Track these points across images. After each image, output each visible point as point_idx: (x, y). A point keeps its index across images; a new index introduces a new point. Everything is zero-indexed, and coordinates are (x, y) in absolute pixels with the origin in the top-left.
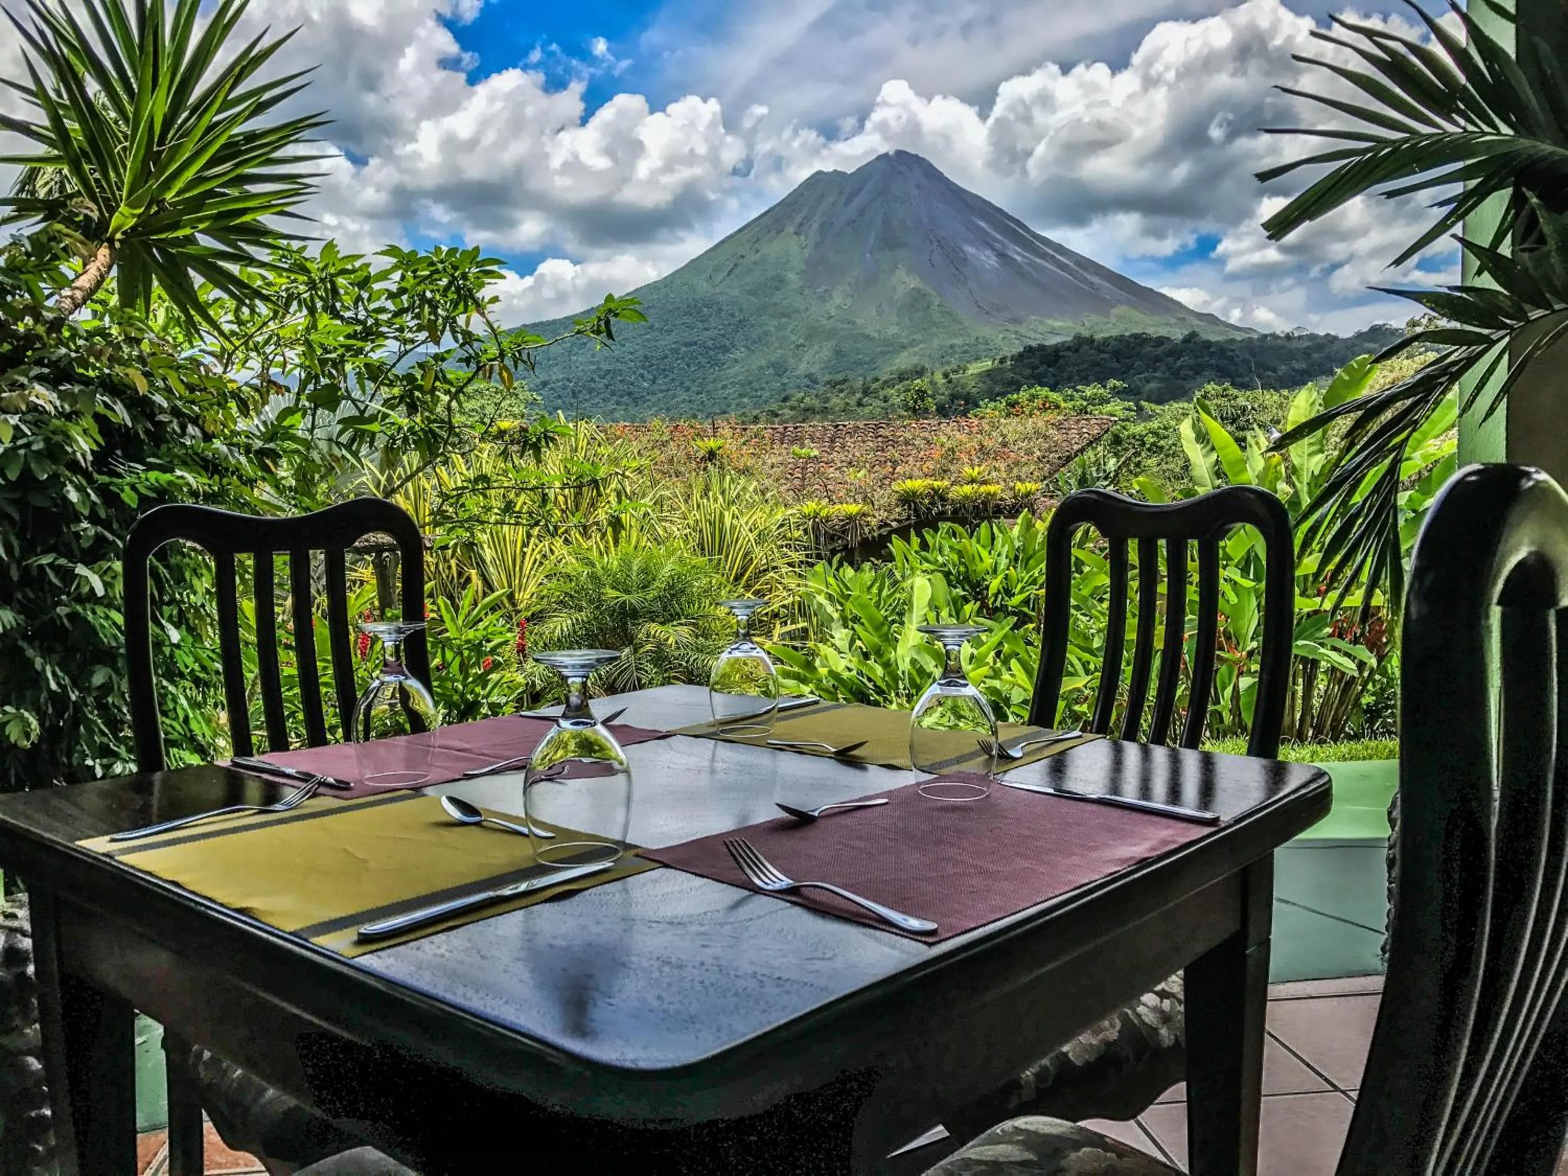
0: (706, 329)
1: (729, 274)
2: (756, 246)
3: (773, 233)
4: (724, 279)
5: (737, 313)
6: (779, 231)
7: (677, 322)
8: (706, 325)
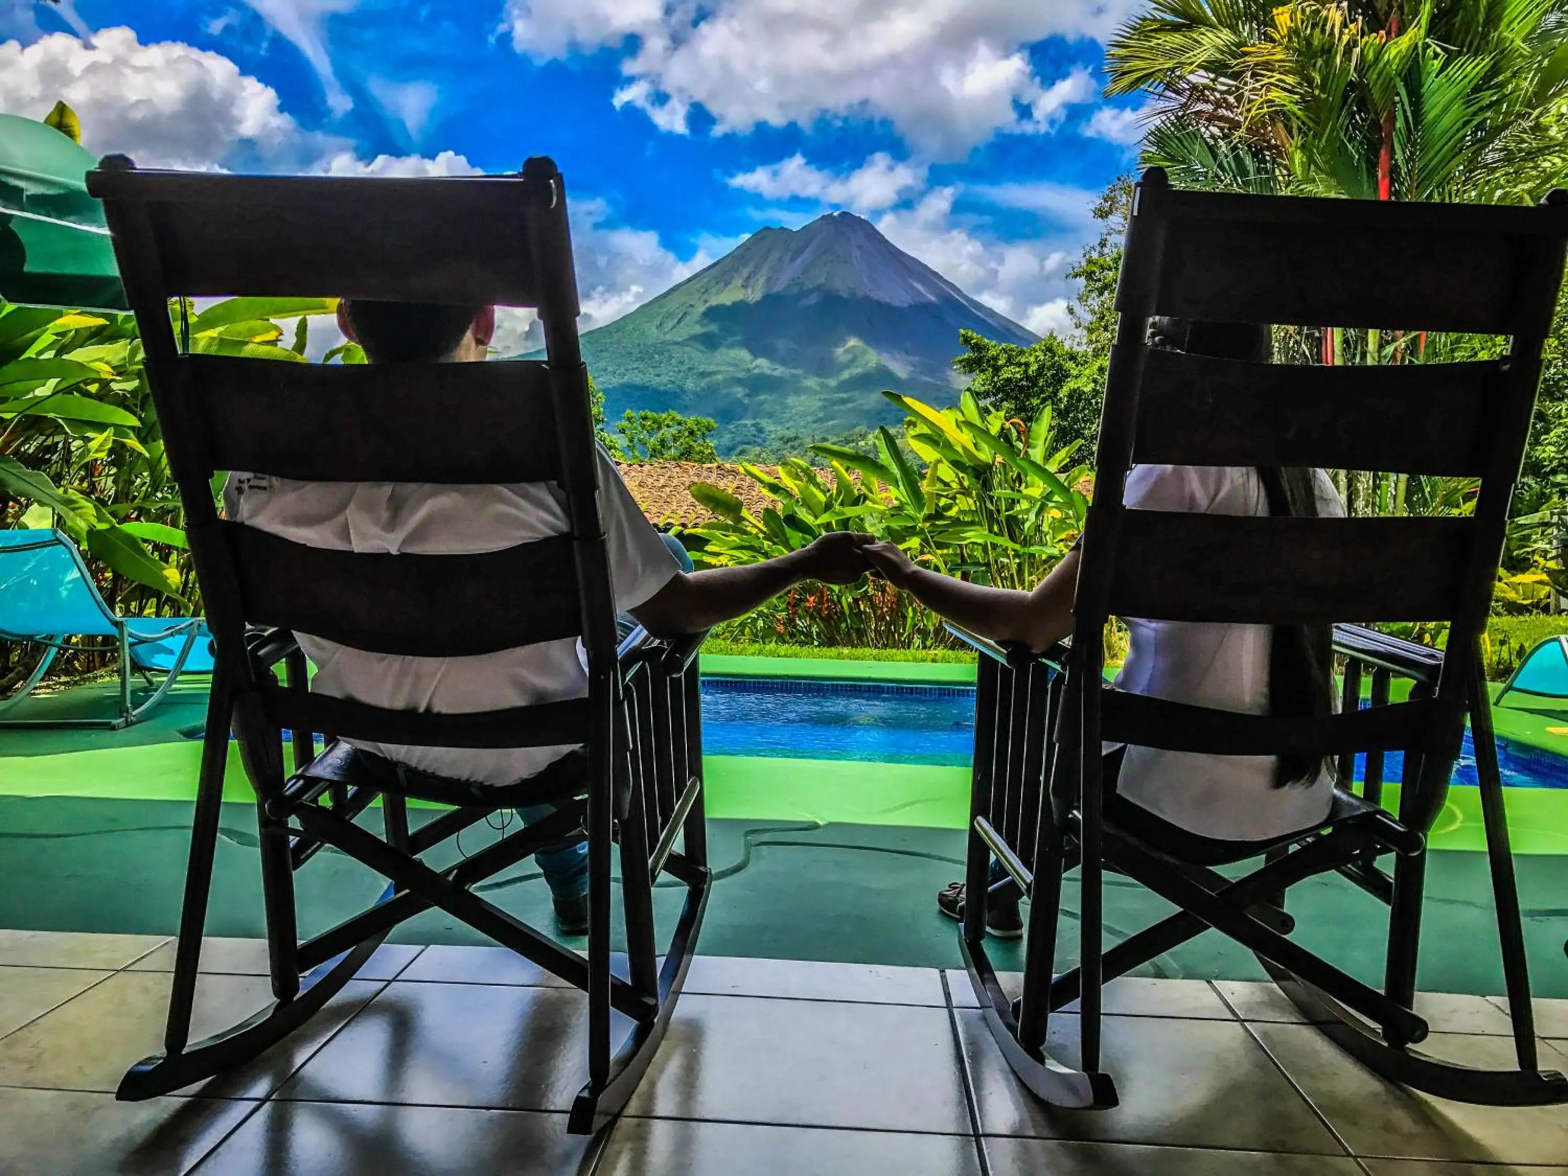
0: (658, 375)
1: (679, 322)
2: (705, 296)
3: (722, 284)
4: (674, 327)
5: (687, 361)
6: (727, 284)
7: (629, 367)
8: (657, 371)
